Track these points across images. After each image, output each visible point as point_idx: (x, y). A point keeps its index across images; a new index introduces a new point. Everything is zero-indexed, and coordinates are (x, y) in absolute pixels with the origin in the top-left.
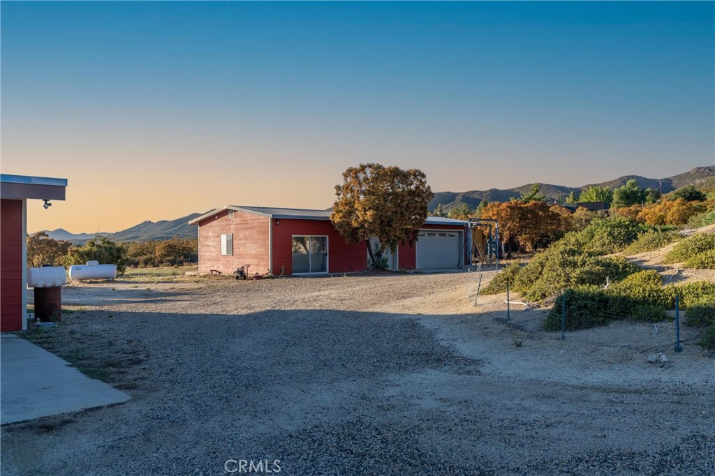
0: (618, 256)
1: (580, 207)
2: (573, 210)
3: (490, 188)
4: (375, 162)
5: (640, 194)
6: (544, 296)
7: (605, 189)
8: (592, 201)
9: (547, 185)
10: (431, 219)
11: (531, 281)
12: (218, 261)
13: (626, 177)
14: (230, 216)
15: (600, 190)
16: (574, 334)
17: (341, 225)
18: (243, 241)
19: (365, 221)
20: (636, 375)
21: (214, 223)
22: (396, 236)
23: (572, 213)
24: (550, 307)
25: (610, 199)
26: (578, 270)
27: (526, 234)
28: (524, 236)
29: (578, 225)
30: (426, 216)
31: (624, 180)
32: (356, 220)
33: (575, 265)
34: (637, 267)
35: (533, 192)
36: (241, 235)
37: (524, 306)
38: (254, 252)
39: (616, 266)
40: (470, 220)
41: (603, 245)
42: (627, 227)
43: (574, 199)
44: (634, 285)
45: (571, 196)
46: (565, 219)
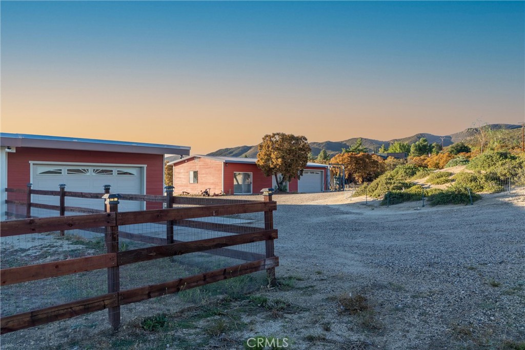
0: (408, 181)
1: (390, 157)
2: (385, 158)
3: (325, 141)
4: (281, 132)
5: (428, 148)
6: (379, 196)
7: (405, 144)
8: (397, 152)
9: (365, 139)
10: (309, 164)
11: (373, 191)
12: (187, 186)
13: (421, 134)
14: (196, 161)
15: (402, 144)
16: (392, 206)
17: (263, 166)
18: (204, 175)
19: (277, 164)
20: (411, 211)
21: (185, 164)
22: (293, 173)
23: (384, 160)
24: (382, 199)
25: (408, 151)
26: (392, 186)
27: (358, 173)
28: (357, 174)
29: (388, 168)
30: (307, 162)
31: (419, 136)
32: (272, 164)
33: (391, 183)
34: (414, 184)
35: (358, 145)
36: (203, 172)
37: (372, 199)
38: (212, 181)
39: (407, 184)
40: (329, 164)
41: (402, 177)
42: (412, 169)
43: (385, 150)
44: (413, 190)
45: (383, 147)
46: (381, 164)
